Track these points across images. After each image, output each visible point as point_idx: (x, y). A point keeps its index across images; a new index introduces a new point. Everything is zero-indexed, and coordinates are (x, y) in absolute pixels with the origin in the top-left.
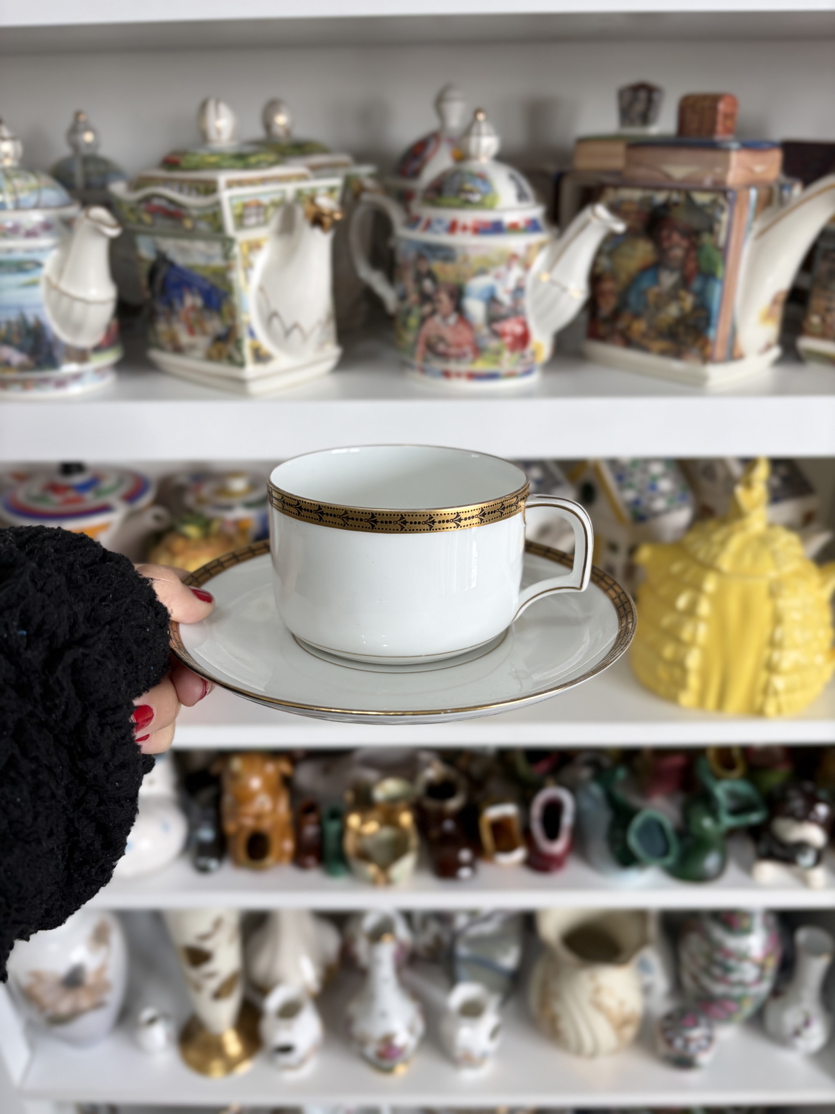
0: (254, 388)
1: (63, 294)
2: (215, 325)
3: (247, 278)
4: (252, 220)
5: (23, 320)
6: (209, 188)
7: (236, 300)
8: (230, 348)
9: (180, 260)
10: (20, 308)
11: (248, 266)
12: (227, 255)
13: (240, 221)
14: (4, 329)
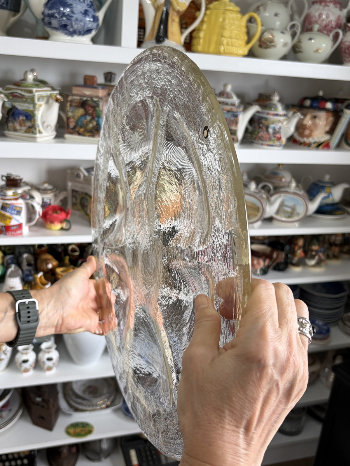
0: (38, 140)
2: (29, 124)
3: (39, 113)
4: (41, 100)
6: (31, 92)
7: (36, 118)
8: (33, 130)
9: (19, 108)
11: (39, 110)
12: (34, 107)
13: (39, 99)
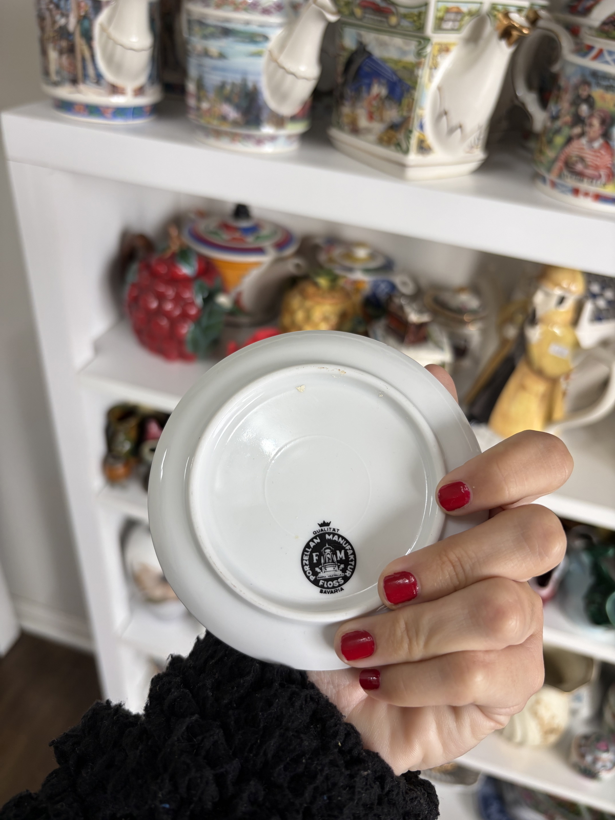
0: (411, 173)
1: (280, 66)
2: (392, 114)
3: (431, 76)
4: (449, 25)
8: (401, 136)
9: (377, 52)
11: (435, 66)
12: (420, 54)
13: (439, 23)
14: (228, 88)
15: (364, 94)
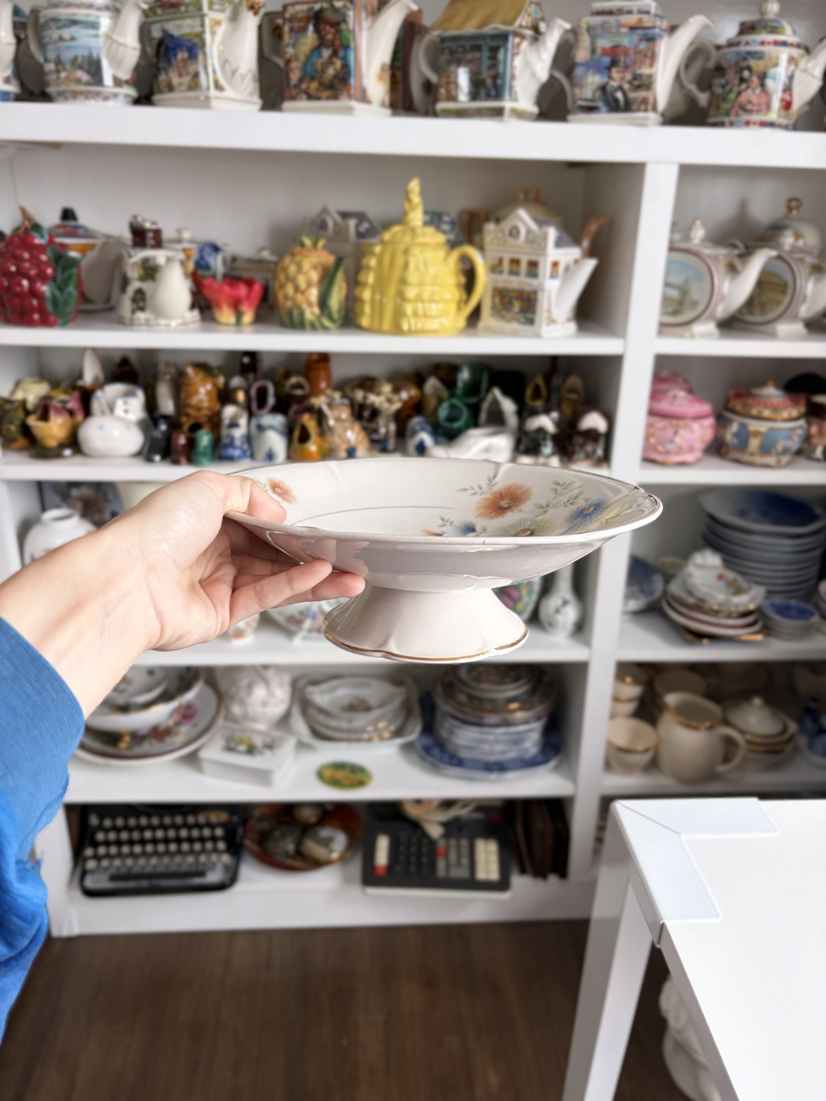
1: (114, 41)
3: (213, 40)
4: (217, 7)
5: (90, 57)
7: (206, 50)
9: (176, 33)
10: (90, 48)
12: (202, 25)
14: (80, 60)
15: (173, 61)
